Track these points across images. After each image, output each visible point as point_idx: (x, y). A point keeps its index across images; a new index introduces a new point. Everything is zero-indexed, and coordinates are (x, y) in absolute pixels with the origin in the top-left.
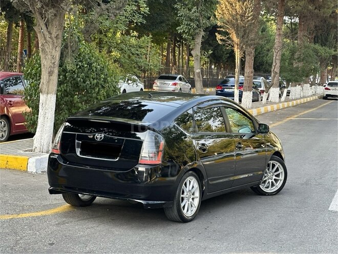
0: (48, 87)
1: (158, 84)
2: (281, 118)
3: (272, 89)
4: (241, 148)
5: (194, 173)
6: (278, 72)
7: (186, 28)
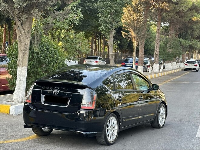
0: (23, 62)
1: (87, 62)
2: (161, 82)
3: (154, 65)
4: (142, 99)
5: (114, 115)
6: (158, 55)
7: (104, 28)
